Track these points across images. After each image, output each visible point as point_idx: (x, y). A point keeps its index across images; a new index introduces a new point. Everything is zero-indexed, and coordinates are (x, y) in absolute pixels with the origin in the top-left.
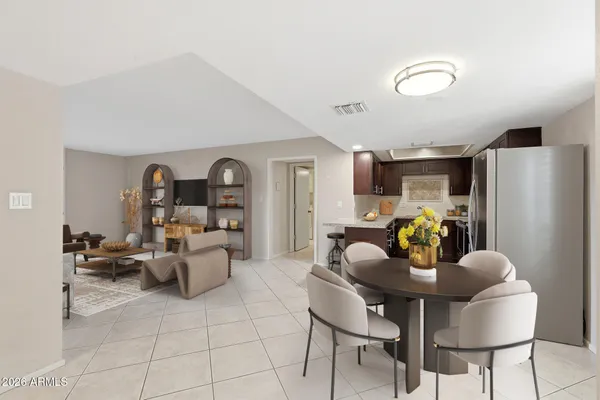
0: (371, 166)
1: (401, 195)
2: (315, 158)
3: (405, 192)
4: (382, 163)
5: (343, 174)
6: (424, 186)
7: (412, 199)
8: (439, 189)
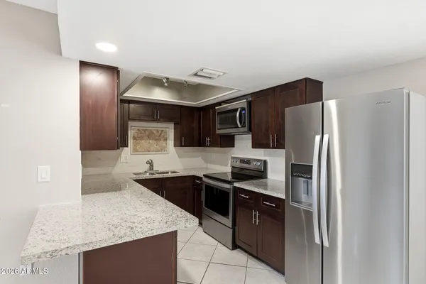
1: (128, 146)
6: (150, 135)
7: (135, 150)
8: (166, 140)
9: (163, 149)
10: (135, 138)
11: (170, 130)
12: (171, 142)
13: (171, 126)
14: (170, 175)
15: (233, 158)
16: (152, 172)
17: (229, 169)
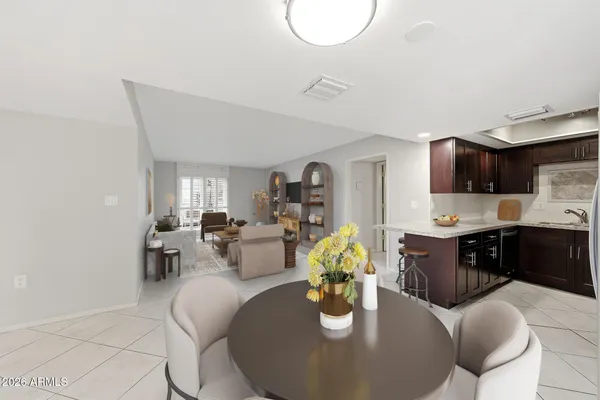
0: (452, 166)
1: (532, 193)
3: (544, 188)
4: (492, 151)
5: (420, 168)
7: (555, 197)
10: (553, 183)
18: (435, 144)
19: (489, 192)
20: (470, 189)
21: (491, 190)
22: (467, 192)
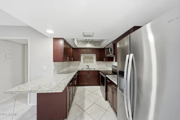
1: (80, 61)
2: (28, 39)
3: (82, 60)
4: (73, 48)
6: (88, 58)
7: (84, 62)
8: (93, 59)
9: (92, 62)
10: (84, 59)
11: (94, 56)
12: (95, 60)
13: (95, 55)
14: (93, 70)
15: (112, 65)
16: (88, 68)
17: (111, 69)
18: (56, 39)
19: (72, 61)
20: (68, 60)
21: (72, 60)
22: (67, 61)
